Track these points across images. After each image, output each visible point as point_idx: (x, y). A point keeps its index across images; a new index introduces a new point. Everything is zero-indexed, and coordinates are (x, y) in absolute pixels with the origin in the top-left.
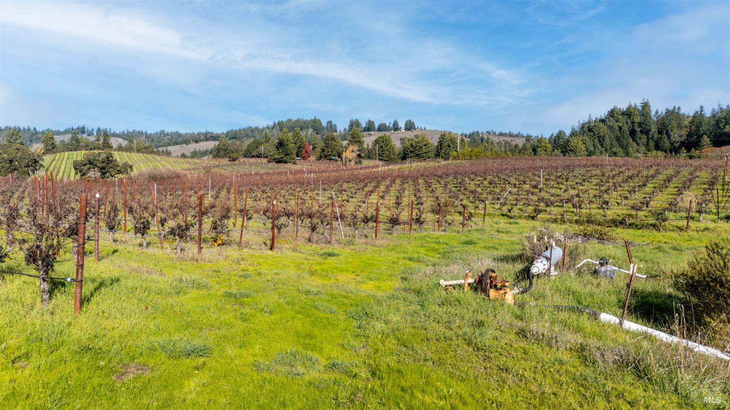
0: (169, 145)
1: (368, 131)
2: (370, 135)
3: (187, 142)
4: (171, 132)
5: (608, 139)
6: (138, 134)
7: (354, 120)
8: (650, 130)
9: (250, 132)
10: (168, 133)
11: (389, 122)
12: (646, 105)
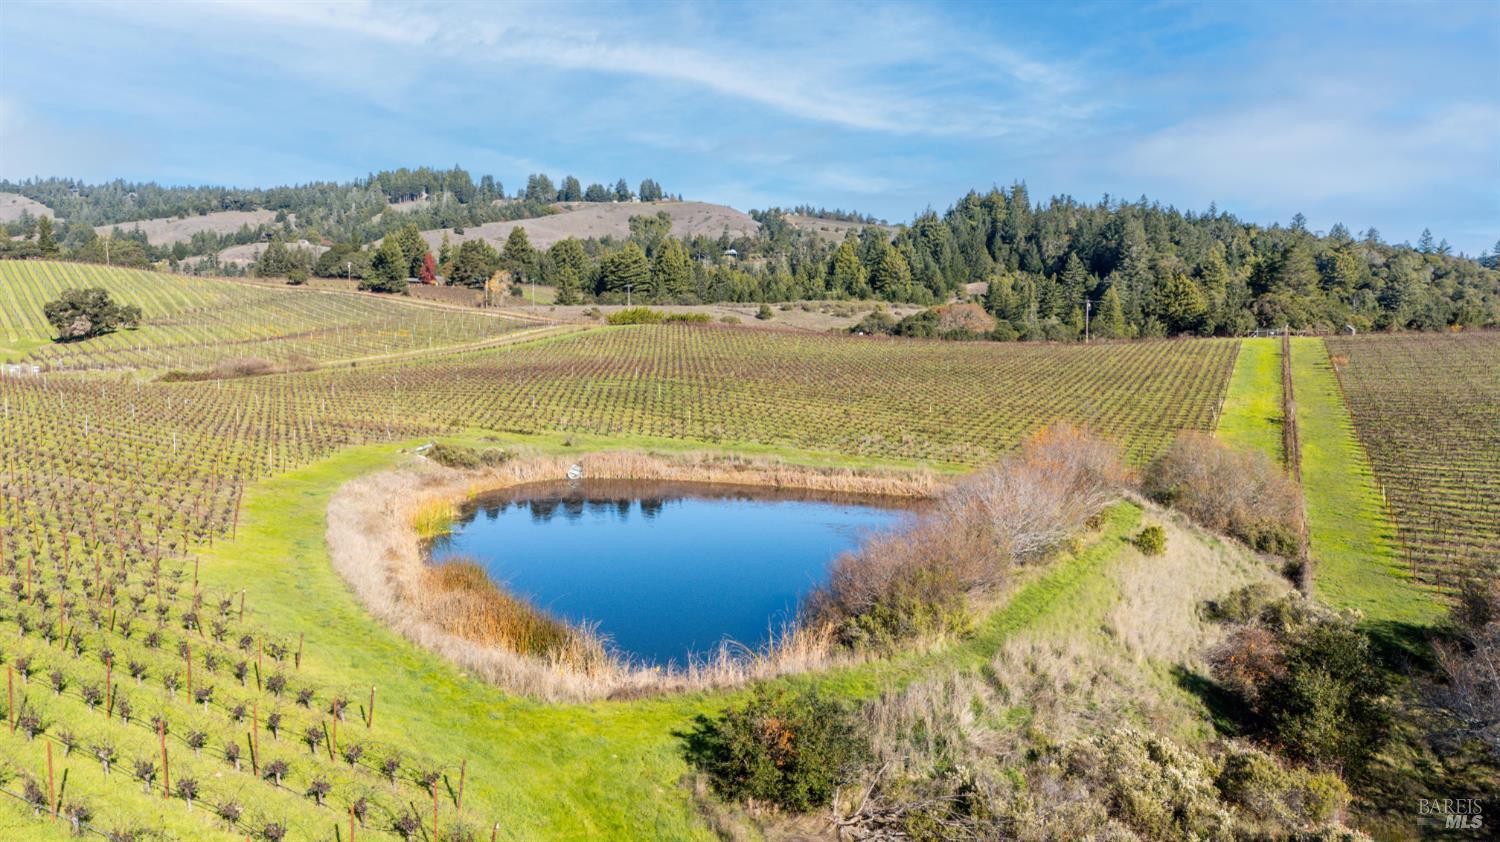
0: (141, 217)
1: (567, 199)
2: (569, 208)
3: (181, 212)
4: (140, 185)
5: (948, 250)
6: (63, 187)
7: (538, 176)
8: (1015, 236)
9: (318, 195)
10: (131, 185)
11: (608, 184)
12: (1019, 191)
